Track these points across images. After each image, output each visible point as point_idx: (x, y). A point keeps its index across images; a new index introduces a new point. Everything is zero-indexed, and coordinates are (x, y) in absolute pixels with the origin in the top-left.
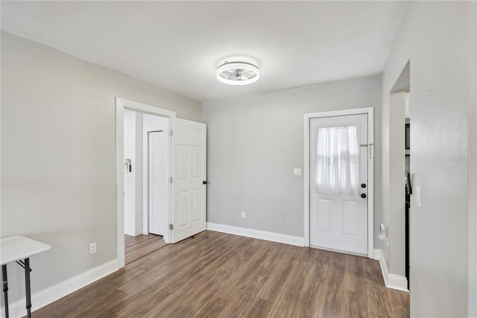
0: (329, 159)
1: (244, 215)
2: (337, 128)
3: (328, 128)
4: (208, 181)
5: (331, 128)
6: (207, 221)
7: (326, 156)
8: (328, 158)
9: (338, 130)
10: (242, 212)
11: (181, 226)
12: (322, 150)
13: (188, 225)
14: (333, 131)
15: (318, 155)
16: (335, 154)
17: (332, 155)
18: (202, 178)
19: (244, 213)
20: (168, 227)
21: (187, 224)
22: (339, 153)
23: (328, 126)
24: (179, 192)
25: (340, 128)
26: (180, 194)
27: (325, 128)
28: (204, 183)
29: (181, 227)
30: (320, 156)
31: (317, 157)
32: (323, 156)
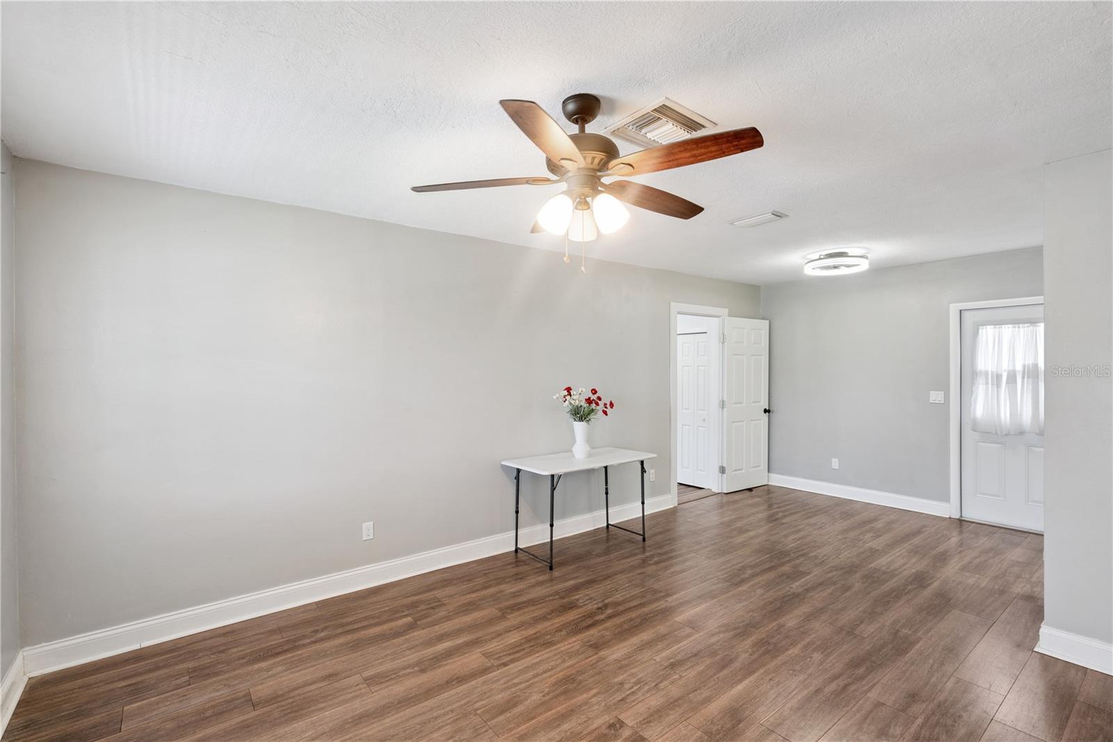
0: (999, 377)
1: (835, 463)
2: (1017, 325)
3: (997, 326)
4: (771, 410)
5: (1003, 326)
6: (769, 472)
7: (992, 372)
8: (997, 375)
9: (1017, 329)
10: (833, 460)
11: (735, 470)
12: (985, 361)
13: (743, 471)
14: (1007, 330)
15: (978, 371)
16: (1011, 368)
17: (1005, 370)
18: (762, 403)
19: (837, 460)
20: (717, 470)
21: (741, 469)
22: (1019, 368)
23: (998, 323)
24: (733, 422)
25: (1021, 326)
26: (734, 424)
27: (992, 326)
28: (766, 411)
29: (735, 472)
30: (981, 372)
31: (975, 374)
32: (986, 373)
